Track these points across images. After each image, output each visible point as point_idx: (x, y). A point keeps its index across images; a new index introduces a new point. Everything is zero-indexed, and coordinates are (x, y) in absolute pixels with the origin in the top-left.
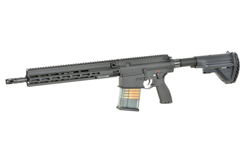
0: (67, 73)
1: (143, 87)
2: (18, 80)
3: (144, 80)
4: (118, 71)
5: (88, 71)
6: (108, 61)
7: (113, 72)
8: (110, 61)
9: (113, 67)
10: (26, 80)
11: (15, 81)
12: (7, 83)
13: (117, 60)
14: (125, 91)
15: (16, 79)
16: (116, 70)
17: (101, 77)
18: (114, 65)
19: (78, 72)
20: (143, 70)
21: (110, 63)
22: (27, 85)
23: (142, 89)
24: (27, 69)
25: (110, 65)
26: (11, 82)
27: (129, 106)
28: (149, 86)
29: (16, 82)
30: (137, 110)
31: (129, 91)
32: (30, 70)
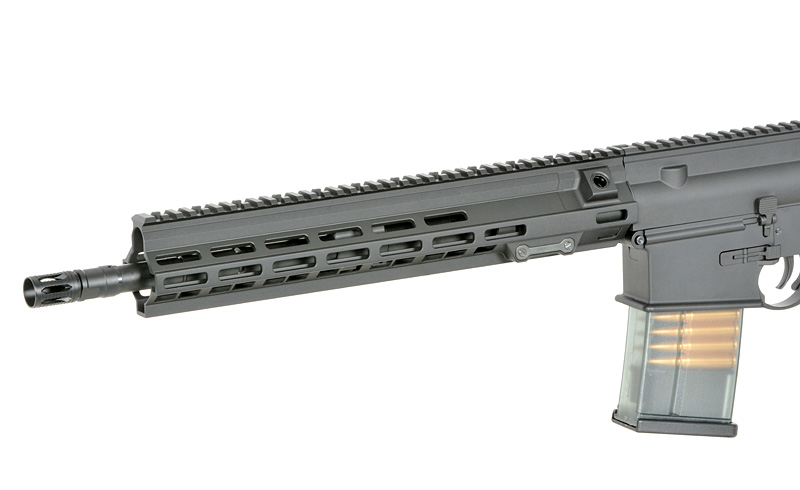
0: (350, 234)
1: (758, 301)
2: (93, 283)
3: (765, 259)
4: (624, 214)
5: (460, 217)
6: (566, 161)
7: (599, 222)
8: (579, 159)
9: (597, 191)
10: (134, 277)
11: (75, 285)
12: (31, 302)
13: (618, 153)
14: (658, 325)
15: (79, 276)
16: (613, 208)
17: (534, 250)
18: (600, 182)
19: (408, 225)
20: (757, 203)
21: (581, 172)
22: (141, 309)
23: (749, 313)
24: (135, 219)
25: (578, 180)
26: (53, 295)
27: (680, 410)
28: (788, 291)
29: (81, 295)
30: (727, 428)
31: (682, 324)
32: (157, 221)
